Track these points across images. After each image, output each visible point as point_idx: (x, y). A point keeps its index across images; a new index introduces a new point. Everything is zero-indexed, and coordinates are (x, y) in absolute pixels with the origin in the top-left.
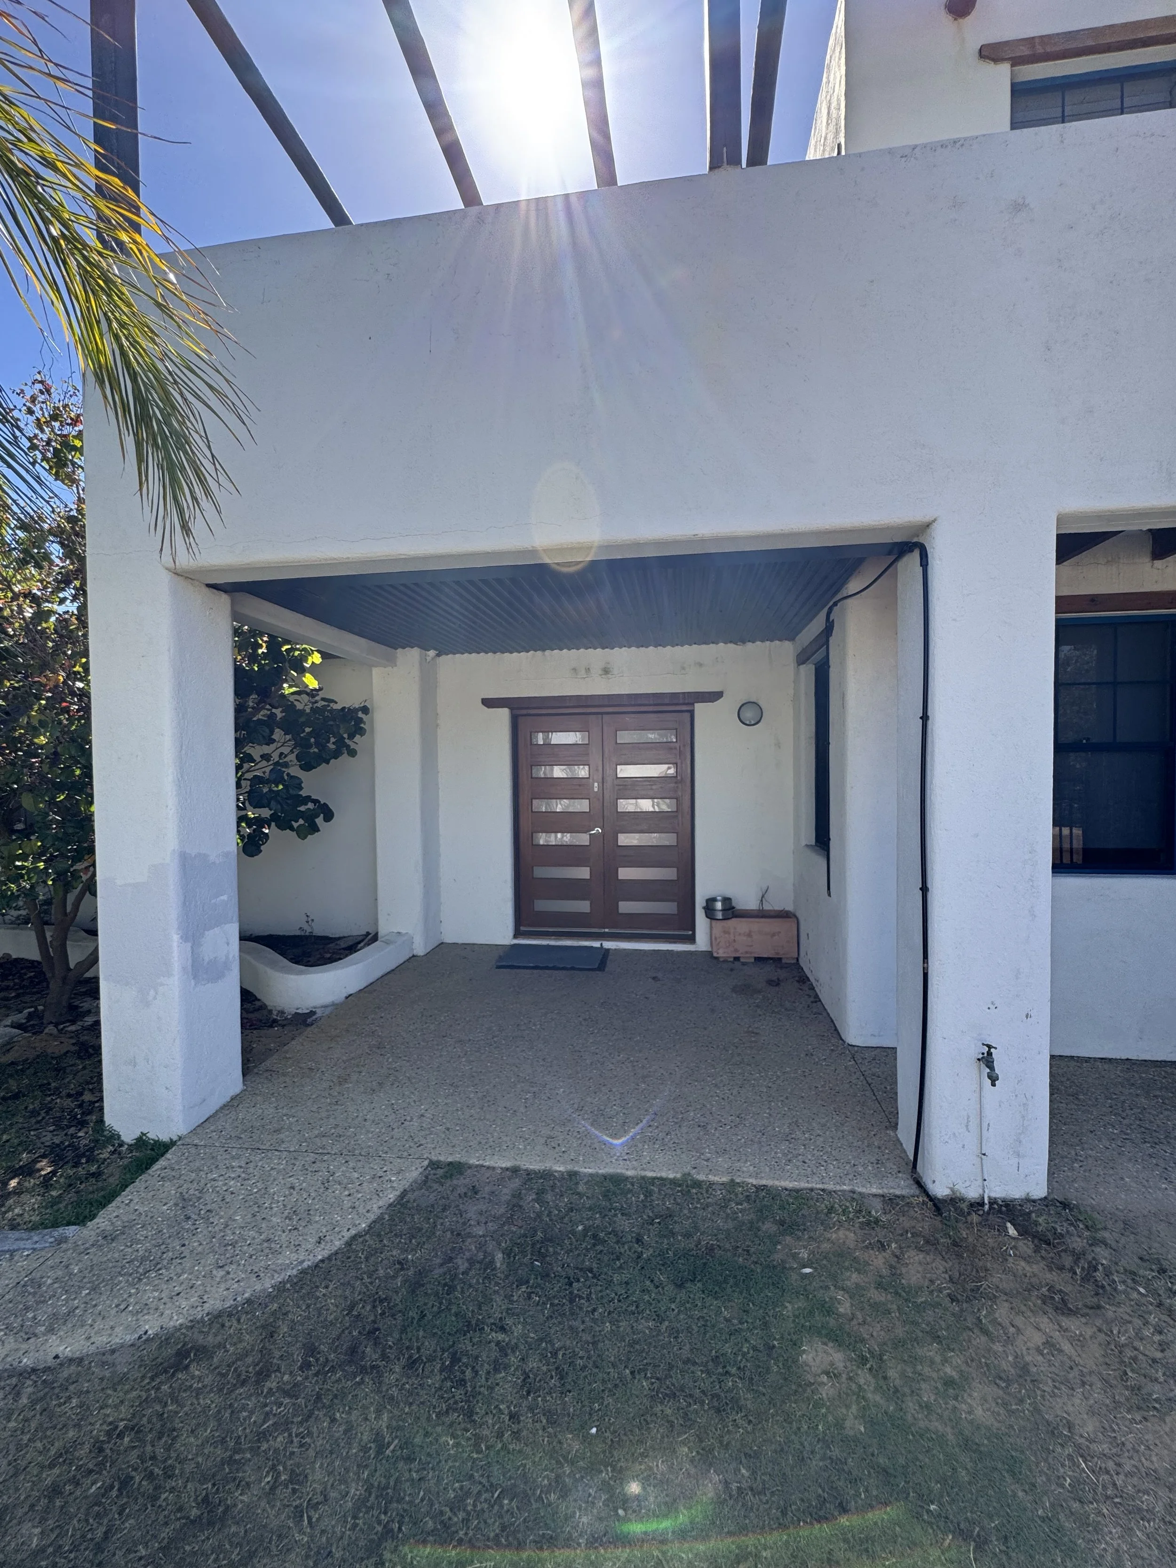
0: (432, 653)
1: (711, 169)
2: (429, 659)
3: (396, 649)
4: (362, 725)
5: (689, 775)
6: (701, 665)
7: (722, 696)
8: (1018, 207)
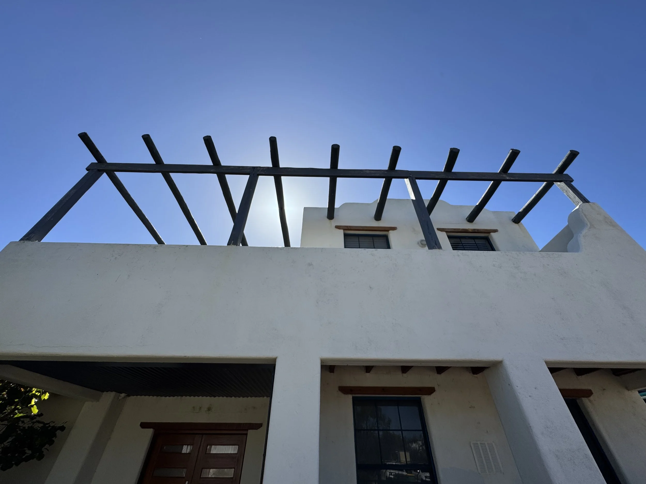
0: (123, 395)
1: (228, 245)
2: (120, 398)
3: (103, 392)
4: (54, 439)
5: (240, 475)
6: (254, 408)
7: (262, 426)
8: (310, 265)
